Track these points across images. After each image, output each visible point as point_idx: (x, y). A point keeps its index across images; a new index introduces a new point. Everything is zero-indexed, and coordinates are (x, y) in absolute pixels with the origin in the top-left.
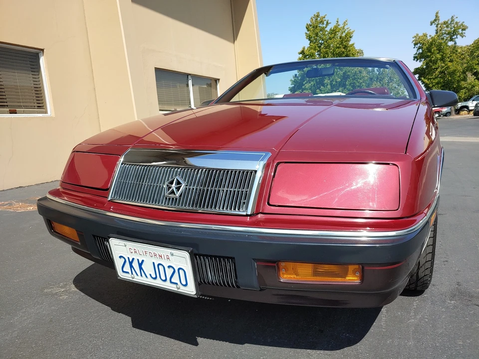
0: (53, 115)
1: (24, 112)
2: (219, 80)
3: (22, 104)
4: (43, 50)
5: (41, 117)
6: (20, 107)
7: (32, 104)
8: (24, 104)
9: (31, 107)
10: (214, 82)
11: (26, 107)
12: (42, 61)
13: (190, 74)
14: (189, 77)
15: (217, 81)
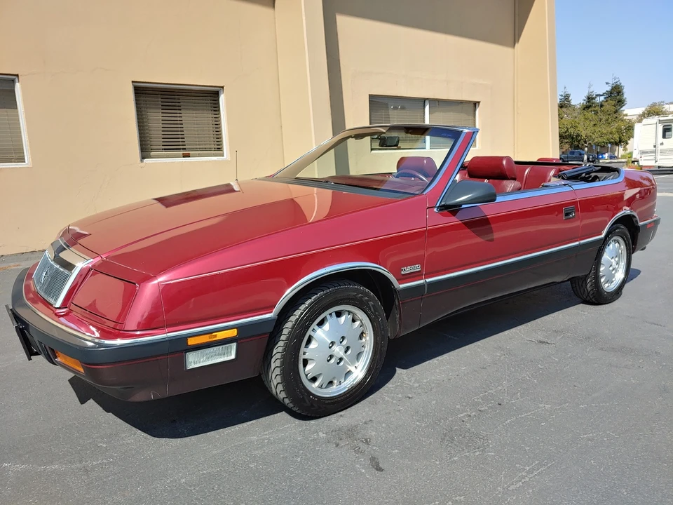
0: (229, 158)
1: (200, 156)
2: (479, 102)
3: (198, 147)
4: (223, 87)
5: (215, 161)
6: (196, 149)
7: (213, 146)
8: (201, 147)
9: (210, 149)
10: (472, 105)
11: (205, 149)
12: (222, 100)
13: (428, 99)
14: (427, 102)
15: (476, 104)
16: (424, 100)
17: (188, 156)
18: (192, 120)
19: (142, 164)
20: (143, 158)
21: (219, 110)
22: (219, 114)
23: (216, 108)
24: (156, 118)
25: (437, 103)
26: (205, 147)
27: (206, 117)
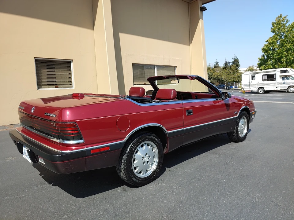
1: (62, 87)
2: (176, 66)
3: (62, 84)
4: (72, 60)
5: (69, 89)
6: (61, 85)
7: (68, 84)
8: (63, 84)
9: (67, 85)
10: (174, 68)
11: (65, 85)
12: (72, 65)
14: (156, 66)
15: (175, 67)
16: (154, 66)
17: (57, 87)
18: (59, 73)
19: (38, 91)
20: (38, 88)
21: (71, 69)
22: (71, 70)
23: (69, 68)
24: (44, 72)
25: (160, 67)
26: (65, 84)
27: (66, 72)
